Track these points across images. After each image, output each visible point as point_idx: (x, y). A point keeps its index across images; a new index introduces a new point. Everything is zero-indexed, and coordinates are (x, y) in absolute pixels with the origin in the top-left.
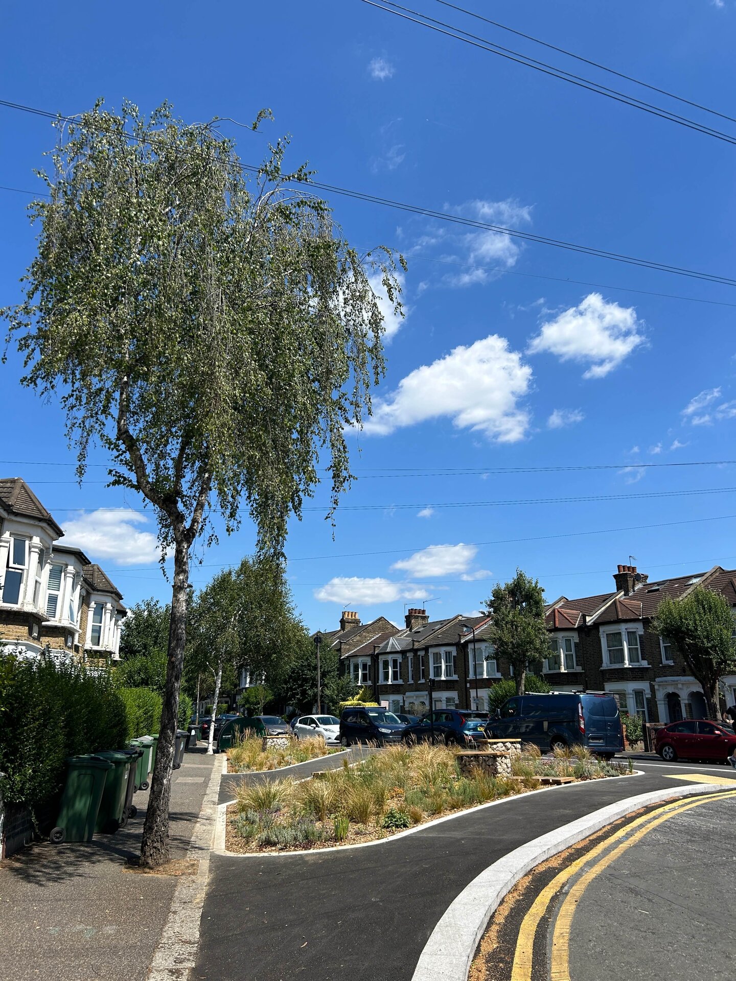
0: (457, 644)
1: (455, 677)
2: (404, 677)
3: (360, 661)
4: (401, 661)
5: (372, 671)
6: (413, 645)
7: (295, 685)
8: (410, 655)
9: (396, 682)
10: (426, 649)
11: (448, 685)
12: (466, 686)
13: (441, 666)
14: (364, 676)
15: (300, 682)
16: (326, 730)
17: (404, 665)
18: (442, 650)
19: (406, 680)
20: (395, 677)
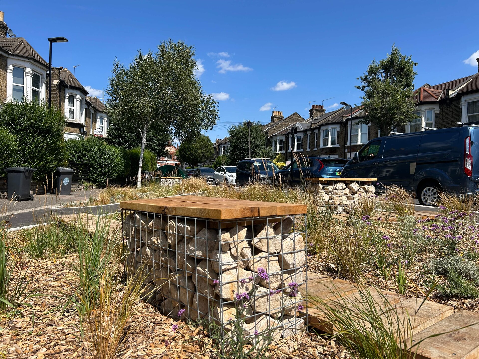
0: (340, 123)
1: (337, 145)
2: (305, 147)
3: (278, 139)
4: (303, 137)
5: (285, 144)
6: (311, 127)
7: (238, 153)
8: (309, 133)
9: (299, 150)
10: (319, 128)
11: (332, 151)
12: (345, 150)
13: (328, 139)
14: (281, 147)
15: (241, 151)
16: (230, 176)
17: (305, 140)
18: (330, 127)
19: (305, 149)
20: (298, 148)
